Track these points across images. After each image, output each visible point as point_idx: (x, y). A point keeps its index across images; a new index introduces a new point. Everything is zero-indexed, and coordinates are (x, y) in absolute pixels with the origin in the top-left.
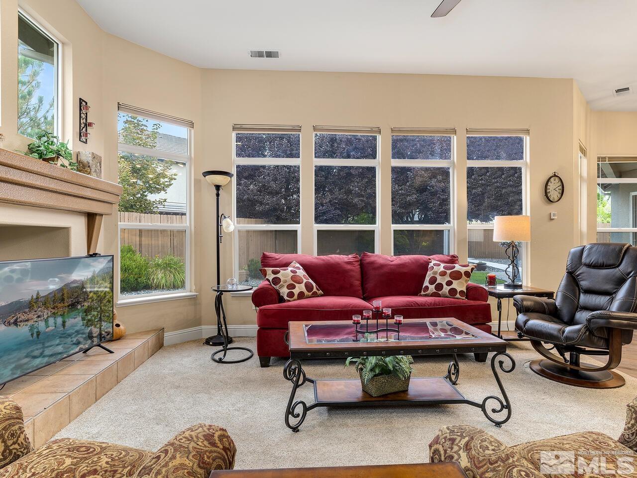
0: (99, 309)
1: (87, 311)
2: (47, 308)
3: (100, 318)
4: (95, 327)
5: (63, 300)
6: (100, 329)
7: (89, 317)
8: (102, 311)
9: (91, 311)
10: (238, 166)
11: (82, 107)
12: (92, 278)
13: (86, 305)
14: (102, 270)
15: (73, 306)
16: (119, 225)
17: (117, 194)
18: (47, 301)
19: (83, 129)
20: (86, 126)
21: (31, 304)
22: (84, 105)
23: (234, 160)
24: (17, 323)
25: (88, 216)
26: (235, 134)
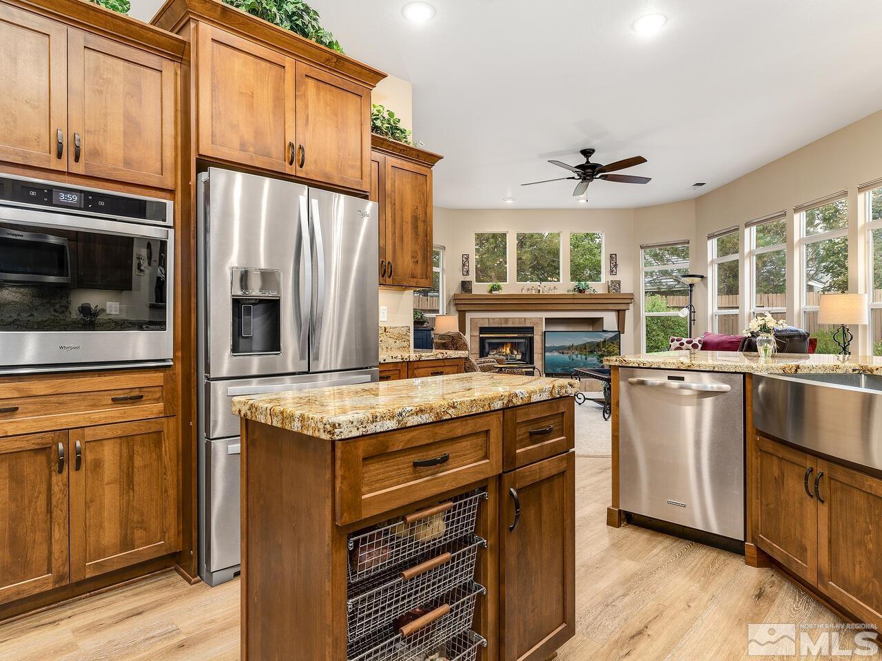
2: (577, 351)
5: (586, 349)
10: (719, 264)
11: (613, 257)
12: (604, 342)
13: (600, 353)
14: (611, 338)
15: (591, 352)
16: (644, 314)
17: (630, 298)
18: (576, 348)
19: (613, 268)
20: (616, 266)
21: (569, 348)
22: (614, 256)
23: (712, 262)
24: (563, 353)
25: (618, 311)
26: (715, 241)
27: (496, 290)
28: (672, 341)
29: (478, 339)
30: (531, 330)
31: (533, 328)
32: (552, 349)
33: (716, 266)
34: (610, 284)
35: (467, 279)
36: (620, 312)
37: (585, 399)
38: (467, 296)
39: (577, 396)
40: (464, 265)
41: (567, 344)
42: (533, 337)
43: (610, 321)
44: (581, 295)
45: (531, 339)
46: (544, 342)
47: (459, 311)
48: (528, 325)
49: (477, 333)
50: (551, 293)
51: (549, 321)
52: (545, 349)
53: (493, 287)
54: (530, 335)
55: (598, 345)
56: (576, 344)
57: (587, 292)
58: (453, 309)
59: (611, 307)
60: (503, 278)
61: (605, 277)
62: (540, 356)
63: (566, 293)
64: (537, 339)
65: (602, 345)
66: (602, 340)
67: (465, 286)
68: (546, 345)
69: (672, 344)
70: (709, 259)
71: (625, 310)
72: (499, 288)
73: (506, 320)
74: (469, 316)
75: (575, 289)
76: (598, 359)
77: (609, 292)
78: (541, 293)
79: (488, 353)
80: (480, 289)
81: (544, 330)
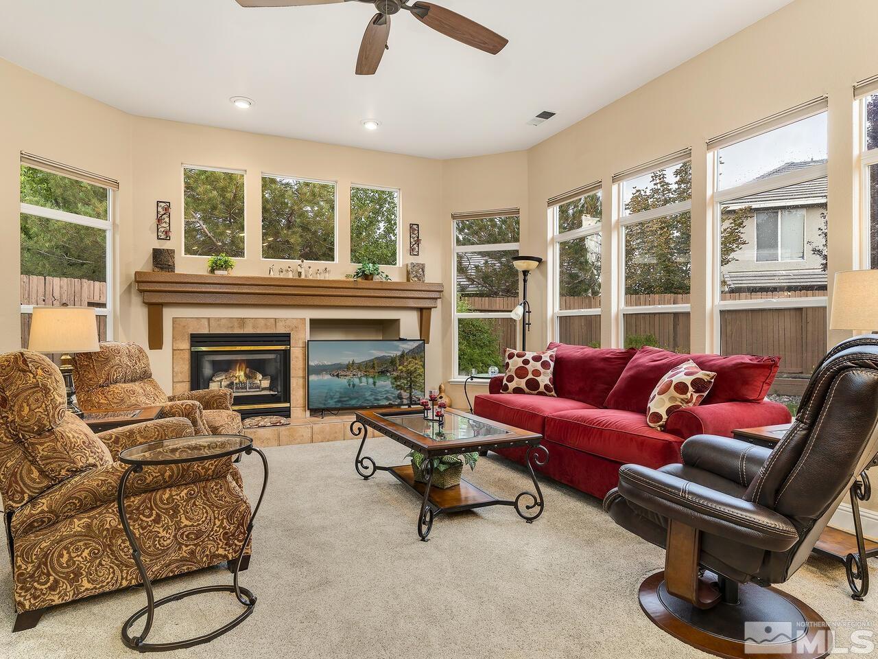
0: (409, 379)
1: (396, 379)
2: (361, 371)
3: (410, 386)
4: (405, 391)
5: (374, 368)
6: (410, 394)
7: (399, 383)
8: (411, 381)
9: (401, 379)
10: (561, 243)
11: (414, 229)
12: (402, 356)
13: (395, 374)
14: (412, 351)
15: (383, 373)
16: (456, 315)
17: (438, 292)
18: (359, 367)
19: (415, 245)
20: (418, 241)
21: (349, 367)
22: (415, 227)
23: (553, 238)
24: (338, 376)
25: (421, 310)
26: (556, 208)
27: (221, 267)
28: (511, 356)
29: (187, 356)
30: (285, 338)
31: (288, 336)
32: (320, 370)
33: (557, 247)
34: (409, 268)
35: (166, 245)
36: (424, 311)
37: (376, 468)
38: (164, 276)
39: (361, 462)
40: (159, 220)
41: (345, 360)
42: (289, 350)
43: (409, 324)
44: (366, 284)
45: (286, 355)
46: (307, 358)
47: (150, 305)
48: (281, 330)
49: (185, 345)
50: (319, 277)
51: (316, 324)
52: (309, 370)
53: (215, 263)
54: (283, 348)
55: (392, 361)
56: (358, 360)
57: (377, 278)
58: (136, 300)
59: (412, 303)
60: (237, 250)
61: (403, 258)
62: (301, 381)
63: (344, 279)
64: (296, 354)
65: (398, 361)
66: (399, 353)
67: (161, 259)
68: (311, 363)
69: (510, 362)
70: (550, 236)
71: (430, 309)
72: (226, 266)
73: (242, 321)
74: (169, 315)
75: (358, 273)
76: (392, 383)
77: (408, 280)
78: (303, 277)
79: (210, 379)
80: (191, 265)
81: (308, 338)
